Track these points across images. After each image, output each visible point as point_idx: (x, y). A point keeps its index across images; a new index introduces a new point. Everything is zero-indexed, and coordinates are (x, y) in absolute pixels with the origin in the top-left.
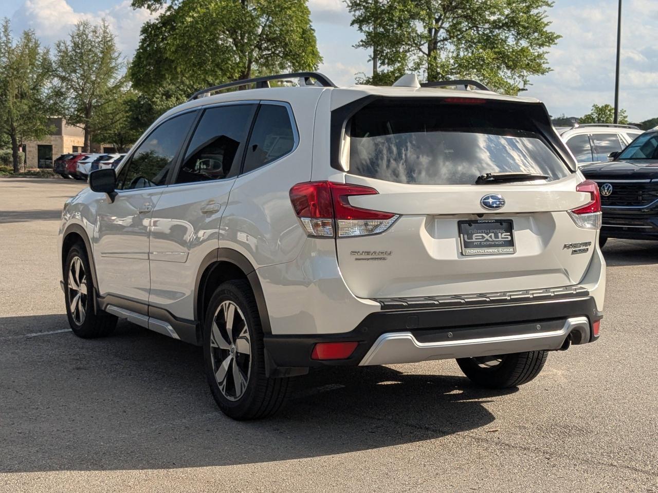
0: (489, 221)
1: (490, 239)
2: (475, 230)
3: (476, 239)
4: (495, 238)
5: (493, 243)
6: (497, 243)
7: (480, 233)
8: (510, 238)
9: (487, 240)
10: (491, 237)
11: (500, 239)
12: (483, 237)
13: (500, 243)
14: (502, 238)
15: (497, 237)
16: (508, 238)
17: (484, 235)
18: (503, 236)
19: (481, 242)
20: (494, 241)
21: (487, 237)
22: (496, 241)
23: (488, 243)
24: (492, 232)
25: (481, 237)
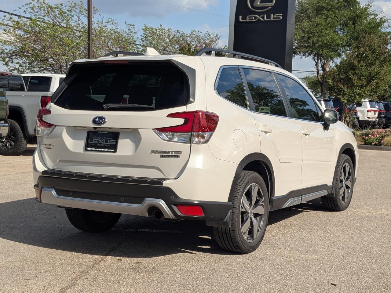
0: (105, 132)
1: (102, 143)
2: (95, 137)
3: (94, 142)
4: (105, 142)
5: (103, 145)
6: (106, 145)
7: (97, 139)
8: (115, 143)
9: (100, 143)
10: (103, 142)
11: (108, 143)
12: (99, 141)
13: (108, 146)
14: (110, 143)
15: (106, 142)
16: (113, 143)
17: (99, 140)
18: (111, 142)
19: (97, 144)
20: (104, 144)
21: (101, 141)
22: (105, 144)
23: (101, 145)
24: (105, 139)
25: (97, 141)
